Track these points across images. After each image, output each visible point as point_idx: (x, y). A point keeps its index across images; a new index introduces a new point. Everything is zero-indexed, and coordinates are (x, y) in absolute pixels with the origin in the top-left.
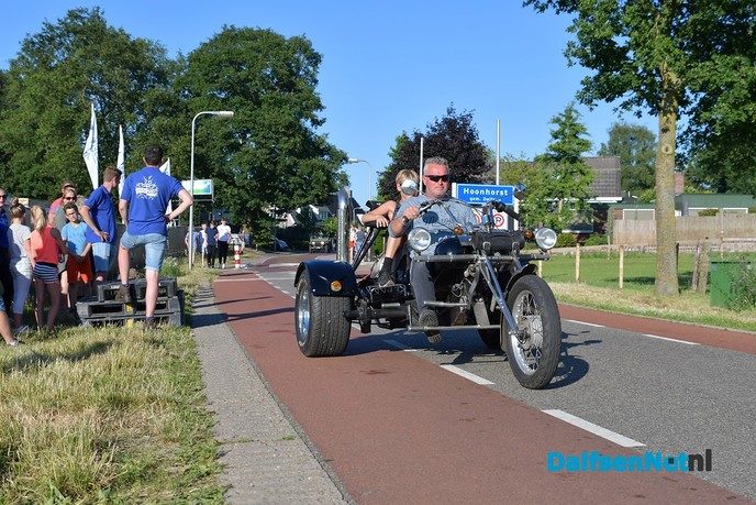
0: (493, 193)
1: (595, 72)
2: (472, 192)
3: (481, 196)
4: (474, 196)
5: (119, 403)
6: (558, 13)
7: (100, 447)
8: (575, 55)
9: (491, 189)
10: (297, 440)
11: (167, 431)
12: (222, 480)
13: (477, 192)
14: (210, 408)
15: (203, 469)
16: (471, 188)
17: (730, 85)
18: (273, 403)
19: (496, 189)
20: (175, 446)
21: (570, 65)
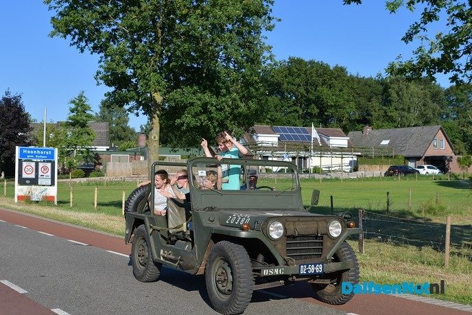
0: (42, 153)
2: (29, 152)
3: (34, 155)
4: (30, 154)
6: (92, 53)
8: (101, 79)
9: (40, 150)
13: (32, 152)
16: (28, 150)
17: (192, 104)
19: (44, 150)
21: (98, 84)
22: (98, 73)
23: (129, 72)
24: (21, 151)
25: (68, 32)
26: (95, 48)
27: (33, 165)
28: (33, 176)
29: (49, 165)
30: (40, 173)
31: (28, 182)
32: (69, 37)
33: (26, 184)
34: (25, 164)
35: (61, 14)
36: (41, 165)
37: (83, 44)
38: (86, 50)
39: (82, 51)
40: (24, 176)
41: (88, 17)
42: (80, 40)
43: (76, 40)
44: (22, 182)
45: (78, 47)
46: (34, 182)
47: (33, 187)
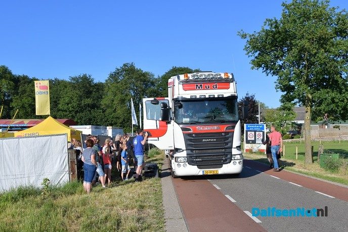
0: (258, 127)
1: (285, 93)
3: (254, 128)
4: (251, 128)
5: (142, 207)
6: (272, 76)
7: (138, 220)
8: (278, 88)
9: (257, 125)
10: (183, 219)
11: (153, 215)
12: (165, 229)
14: (164, 208)
15: (161, 226)
16: (250, 125)
17: (326, 99)
18: (179, 207)
20: (155, 220)
21: (277, 91)
22: (276, 86)
23: (292, 83)
24: (247, 126)
25: (260, 66)
26: (274, 73)
27: (253, 133)
28: (253, 139)
29: (261, 133)
30: (257, 137)
31: (251, 142)
32: (261, 69)
33: (250, 143)
34: (249, 133)
35: (256, 57)
36: (257, 133)
37: (269, 71)
38: (269, 74)
39: (268, 75)
40: (249, 139)
41: (268, 58)
42: (267, 69)
43: (265, 70)
44: (248, 142)
45: (266, 73)
46: (254, 142)
47: (254, 145)
